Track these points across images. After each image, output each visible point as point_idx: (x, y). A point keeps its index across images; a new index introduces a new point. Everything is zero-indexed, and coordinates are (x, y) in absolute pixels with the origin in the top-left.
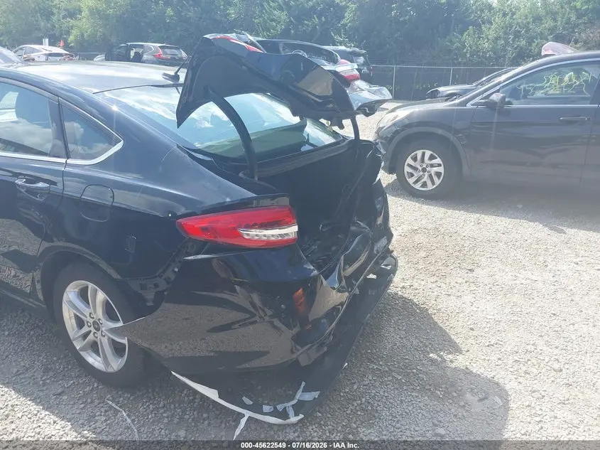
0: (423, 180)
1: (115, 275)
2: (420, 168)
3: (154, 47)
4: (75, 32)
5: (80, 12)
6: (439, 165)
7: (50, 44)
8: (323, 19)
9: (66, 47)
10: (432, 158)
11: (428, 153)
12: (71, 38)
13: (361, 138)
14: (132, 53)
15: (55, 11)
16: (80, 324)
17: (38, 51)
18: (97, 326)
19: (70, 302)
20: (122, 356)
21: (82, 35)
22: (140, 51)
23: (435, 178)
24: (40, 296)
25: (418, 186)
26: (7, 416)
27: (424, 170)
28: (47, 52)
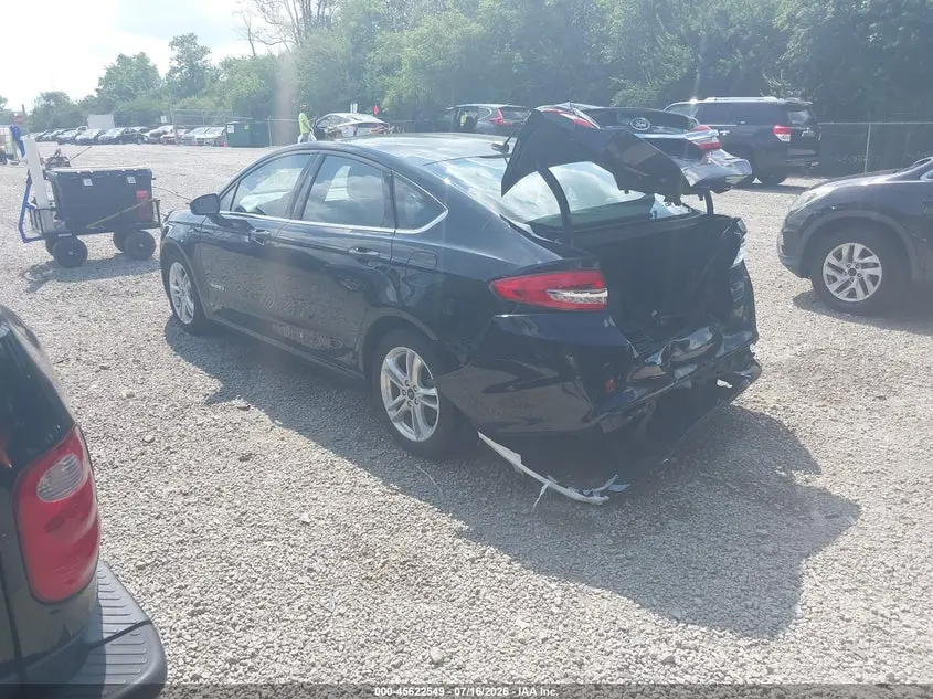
0: (850, 287)
1: (433, 337)
2: (847, 270)
3: (492, 109)
4: (391, 93)
5: (399, 65)
6: (876, 265)
7: (359, 111)
8: (751, 54)
9: (379, 115)
10: (864, 254)
11: (858, 248)
12: (386, 101)
13: (716, 212)
14: (463, 120)
15: (368, 66)
16: (395, 392)
17: (348, 121)
18: (411, 393)
19: (389, 372)
20: (432, 425)
21: (400, 96)
22: (474, 115)
23: (869, 284)
24: (361, 367)
25: (842, 296)
26: (328, 467)
27: (852, 272)
28: (356, 122)
